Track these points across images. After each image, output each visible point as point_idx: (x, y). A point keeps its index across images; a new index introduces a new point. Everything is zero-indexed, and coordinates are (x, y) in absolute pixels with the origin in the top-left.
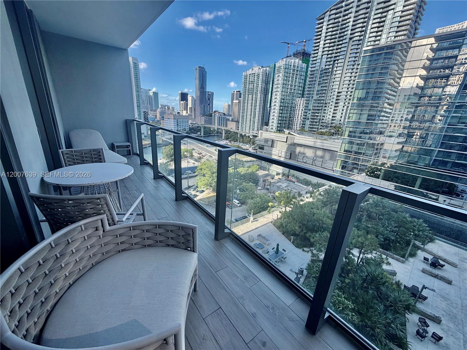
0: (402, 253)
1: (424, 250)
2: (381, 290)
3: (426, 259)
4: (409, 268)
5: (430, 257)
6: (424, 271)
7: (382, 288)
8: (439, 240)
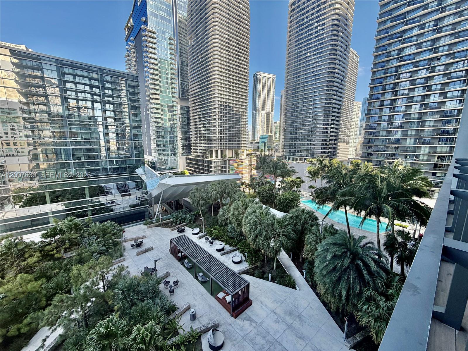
0: (118, 254)
1: (125, 241)
2: (141, 291)
3: (132, 246)
4: (130, 260)
5: (133, 242)
6: (138, 254)
7: (140, 288)
8: (126, 228)
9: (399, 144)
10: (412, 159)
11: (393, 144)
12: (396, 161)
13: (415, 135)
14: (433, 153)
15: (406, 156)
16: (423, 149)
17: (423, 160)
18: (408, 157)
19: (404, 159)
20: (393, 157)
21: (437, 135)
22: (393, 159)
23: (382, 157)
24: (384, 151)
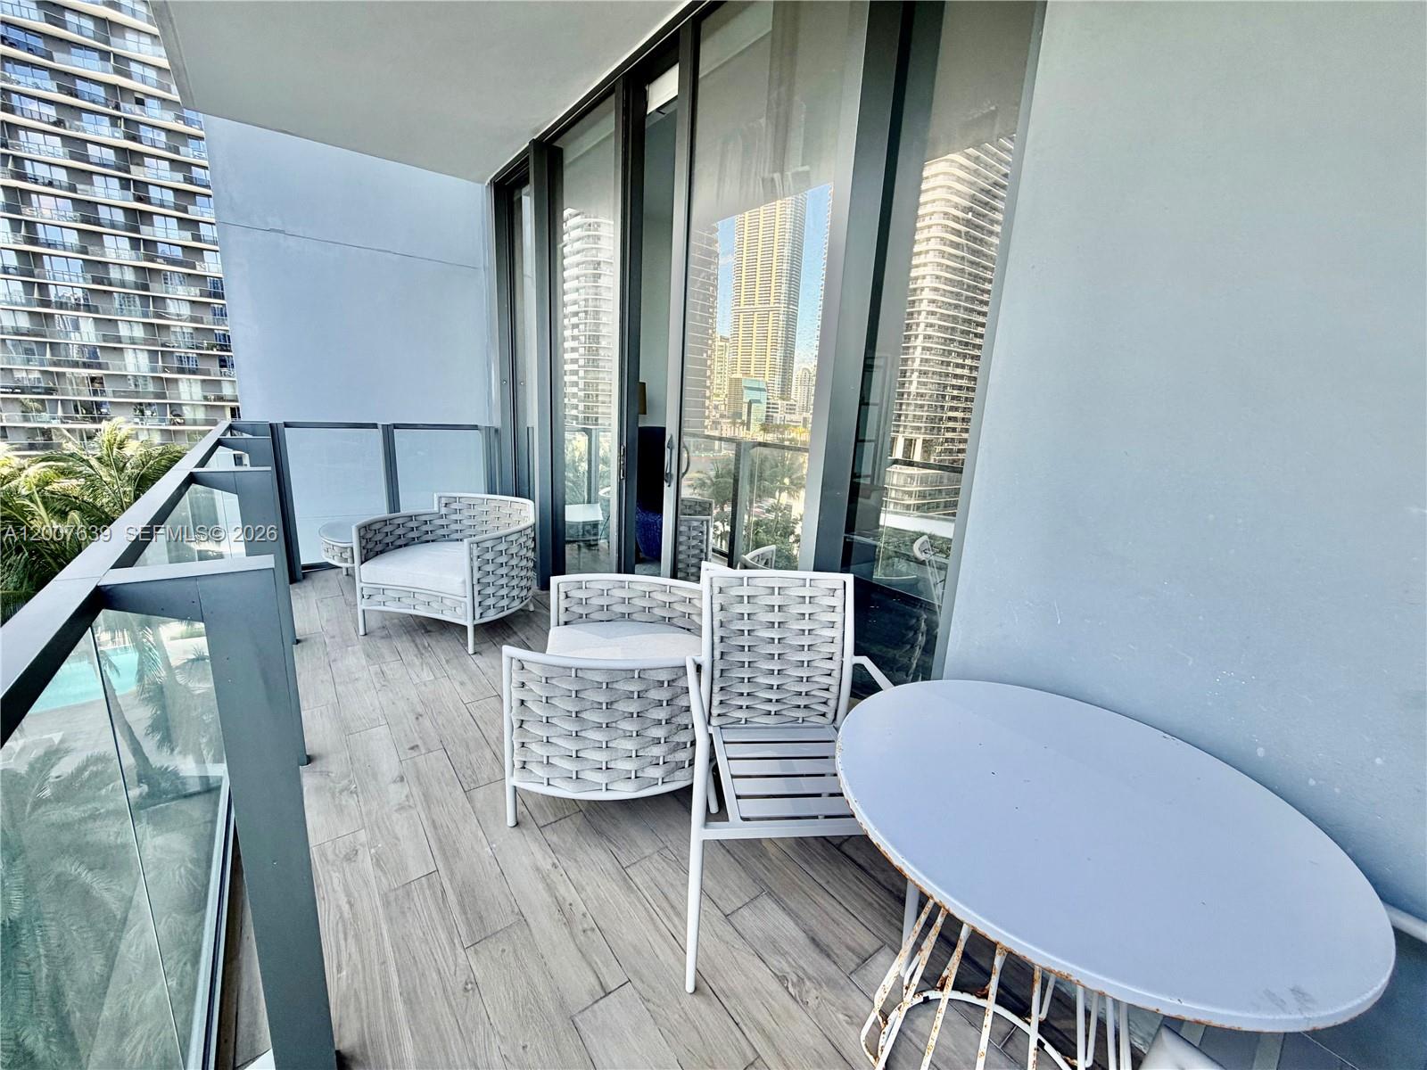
9: (99, 366)
10: (163, 421)
11: (76, 364)
12: (104, 425)
13: (145, 339)
14: (215, 400)
15: (140, 409)
16: (183, 387)
17: (195, 423)
18: (148, 413)
19: (137, 420)
20: (93, 411)
21: (211, 347)
22: (94, 420)
23: (46, 416)
24: (49, 391)
